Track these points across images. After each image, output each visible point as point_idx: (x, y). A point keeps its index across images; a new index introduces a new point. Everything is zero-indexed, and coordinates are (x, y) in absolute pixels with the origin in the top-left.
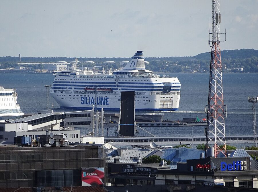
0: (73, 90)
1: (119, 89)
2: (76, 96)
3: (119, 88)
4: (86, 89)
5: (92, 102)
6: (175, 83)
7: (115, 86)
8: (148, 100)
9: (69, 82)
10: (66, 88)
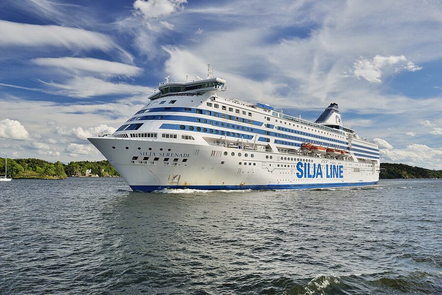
0: (273, 145)
2: (285, 159)
5: (318, 174)
7: (347, 148)
9: (260, 124)
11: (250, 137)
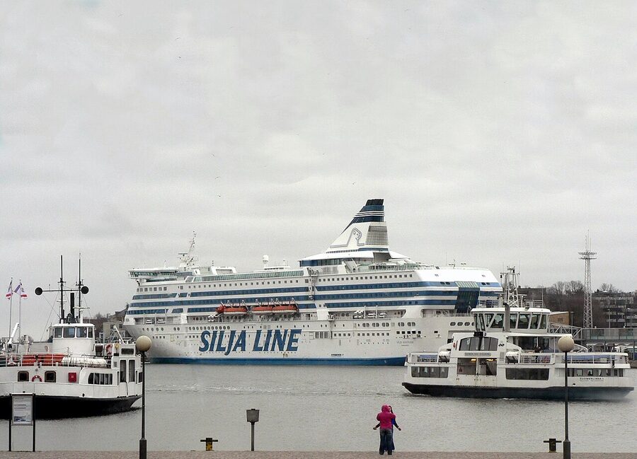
0: (184, 315)
1: (317, 306)
2: (194, 328)
3: (317, 303)
4: (220, 311)
5: (237, 345)
6: (488, 283)
7: (306, 298)
8: (414, 332)
9: (174, 295)
10: (167, 310)
11: (163, 311)
